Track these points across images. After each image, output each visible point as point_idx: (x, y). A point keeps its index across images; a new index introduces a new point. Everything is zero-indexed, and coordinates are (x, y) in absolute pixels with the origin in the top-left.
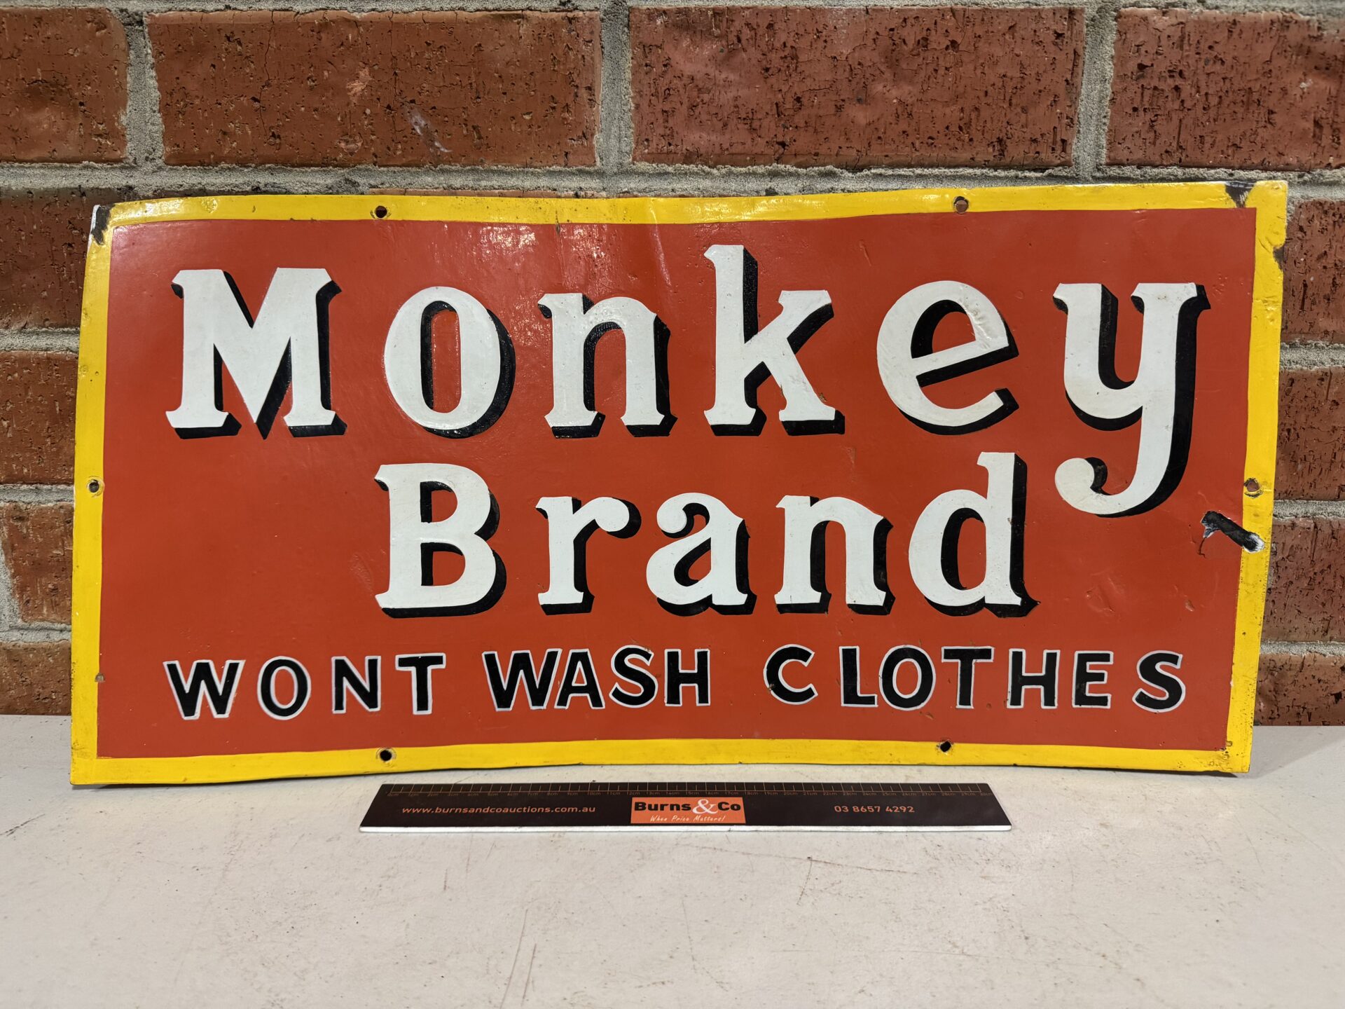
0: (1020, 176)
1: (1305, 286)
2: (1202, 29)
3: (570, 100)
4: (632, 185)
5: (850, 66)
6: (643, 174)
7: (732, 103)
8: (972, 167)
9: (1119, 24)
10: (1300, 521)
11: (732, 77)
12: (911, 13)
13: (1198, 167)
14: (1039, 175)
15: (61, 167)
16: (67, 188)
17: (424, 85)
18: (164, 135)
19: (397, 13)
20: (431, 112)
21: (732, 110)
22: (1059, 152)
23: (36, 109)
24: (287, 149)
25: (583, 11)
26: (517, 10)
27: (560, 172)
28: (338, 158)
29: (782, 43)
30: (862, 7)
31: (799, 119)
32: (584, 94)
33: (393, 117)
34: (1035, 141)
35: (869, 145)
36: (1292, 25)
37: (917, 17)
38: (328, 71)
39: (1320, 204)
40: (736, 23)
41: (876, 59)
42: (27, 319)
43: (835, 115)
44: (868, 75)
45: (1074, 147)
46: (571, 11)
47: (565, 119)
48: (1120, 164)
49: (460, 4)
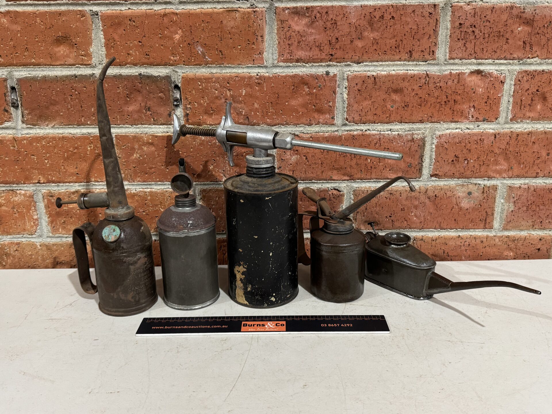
0: (418, 64)
1: (521, 101)
2: (482, 10)
3: (255, 41)
4: (277, 71)
5: (356, 26)
6: (281, 66)
7: (313, 41)
8: (400, 61)
9: (452, 9)
10: (523, 186)
11: (313, 31)
12: (377, 7)
13: (482, 59)
14: (424, 63)
15: (68, 67)
16: (70, 75)
17: (202, 36)
18: (107, 55)
19: (191, 10)
20: (204, 46)
21: (313, 43)
22: (431, 55)
23: (58, 46)
24: (152, 60)
25: (259, 8)
26: (234, 8)
27: (251, 67)
28: (170, 63)
29: (331, 18)
30: (360, 5)
31: (337, 46)
33: (190, 47)
34: (423, 51)
35: (363, 54)
36: (514, 8)
37: (380, 8)
38: (166, 31)
39: (526, 71)
40: (314, 12)
41: (365, 24)
42: (55, 123)
43: (350, 44)
44: (362, 29)
45: (437, 53)
46: (255, 8)
47: (253, 48)
48: (454, 59)
49: (214, 6)
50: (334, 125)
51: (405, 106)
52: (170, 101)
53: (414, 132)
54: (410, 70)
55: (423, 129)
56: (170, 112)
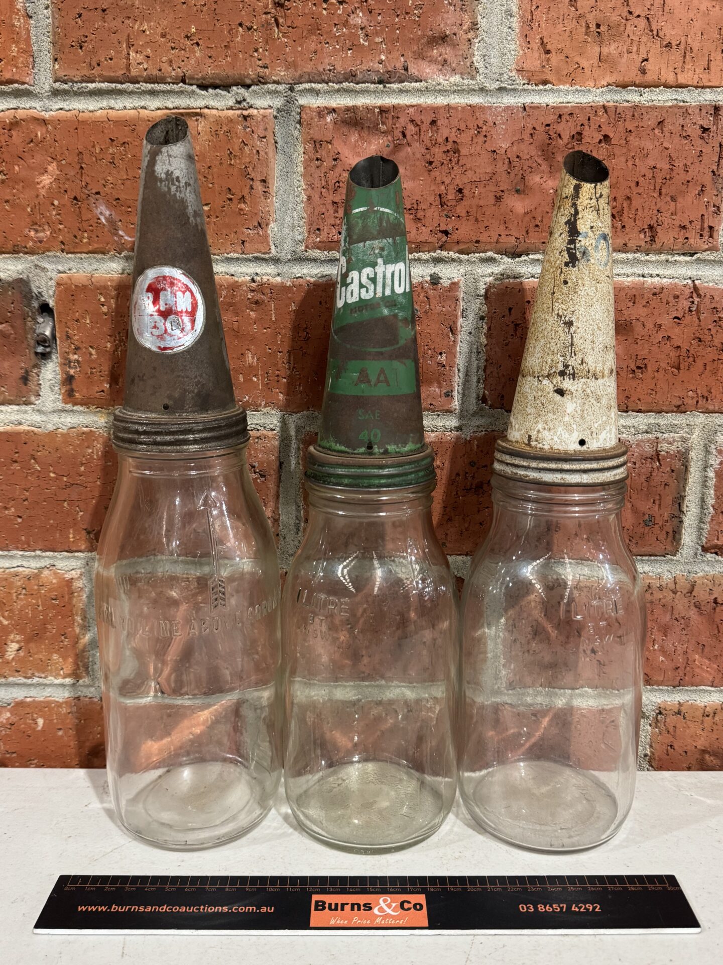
0: (670, 260)
3: (246, 191)
4: (305, 271)
5: (509, 159)
6: (315, 260)
8: (625, 252)
12: (566, 110)
14: (688, 258)
17: (109, 178)
19: (83, 112)
20: (116, 203)
22: (707, 238)
25: (257, 109)
26: (193, 108)
27: (238, 259)
28: (28, 246)
29: (444, 138)
30: (520, 104)
31: (461, 210)
32: (259, 187)
33: (79, 207)
34: (684, 227)
35: (527, 232)
37: (572, 114)
38: (19, 166)
40: (401, 120)
41: (533, 153)
43: (495, 205)
44: (525, 168)
45: (720, 232)
46: (246, 109)
47: (241, 209)
49: (143, 104)
50: (451, 412)
51: (639, 368)
52: (25, 342)
53: (659, 435)
54: (651, 276)
55: (682, 428)
56: (27, 372)
